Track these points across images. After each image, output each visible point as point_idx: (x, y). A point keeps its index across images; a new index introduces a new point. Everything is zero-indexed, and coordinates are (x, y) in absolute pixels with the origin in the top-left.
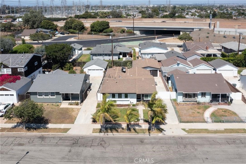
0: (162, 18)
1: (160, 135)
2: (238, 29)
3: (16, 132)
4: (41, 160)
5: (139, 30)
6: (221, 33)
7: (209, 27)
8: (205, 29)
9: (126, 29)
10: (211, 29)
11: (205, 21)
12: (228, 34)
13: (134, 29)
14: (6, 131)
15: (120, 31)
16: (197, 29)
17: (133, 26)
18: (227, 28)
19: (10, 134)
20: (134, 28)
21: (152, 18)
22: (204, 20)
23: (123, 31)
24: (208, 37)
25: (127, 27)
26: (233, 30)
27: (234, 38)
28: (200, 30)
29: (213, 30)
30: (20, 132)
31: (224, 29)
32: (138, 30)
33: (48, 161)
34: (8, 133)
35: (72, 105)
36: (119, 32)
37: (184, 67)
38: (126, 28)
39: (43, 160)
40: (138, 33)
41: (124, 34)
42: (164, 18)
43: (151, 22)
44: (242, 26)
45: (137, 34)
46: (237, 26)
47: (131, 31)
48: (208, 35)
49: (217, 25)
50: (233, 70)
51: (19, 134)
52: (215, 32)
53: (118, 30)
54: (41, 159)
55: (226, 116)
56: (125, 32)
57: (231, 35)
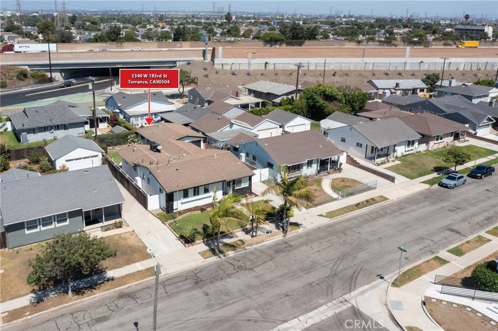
0: (93, 42)
1: (300, 230)
2: (253, 58)
3: (55, 306)
4: (177, 323)
5: (61, 71)
6: (226, 67)
7: (203, 58)
8: (197, 62)
9: (29, 69)
10: (207, 61)
11: (181, 47)
12: (237, 68)
13: (51, 69)
14: (28, 313)
15: (14, 75)
16: (182, 63)
17: (48, 62)
18: (235, 57)
19: (47, 314)
20: (50, 65)
21: (68, 42)
22: (178, 45)
23: (23, 75)
24: (206, 76)
25: (29, 66)
26: (245, 61)
27: (249, 75)
28: (189, 64)
29: (212, 62)
30: (67, 303)
31: (229, 61)
32: (58, 69)
33: (190, 320)
34: (39, 315)
35: (109, 229)
36: (13, 77)
37: (241, 129)
38: (27, 67)
39: (180, 322)
40: (58, 76)
41: (27, 81)
42: (97, 42)
43: (68, 51)
44: (257, 54)
45: (57, 79)
46: (250, 55)
47: (42, 73)
48: (206, 73)
49: (218, 53)
50: (304, 124)
51: (65, 307)
52: (216, 66)
53: (9, 73)
54: (174, 321)
55: (350, 187)
56: (29, 75)
57: (242, 70)
